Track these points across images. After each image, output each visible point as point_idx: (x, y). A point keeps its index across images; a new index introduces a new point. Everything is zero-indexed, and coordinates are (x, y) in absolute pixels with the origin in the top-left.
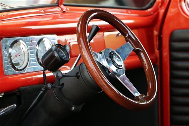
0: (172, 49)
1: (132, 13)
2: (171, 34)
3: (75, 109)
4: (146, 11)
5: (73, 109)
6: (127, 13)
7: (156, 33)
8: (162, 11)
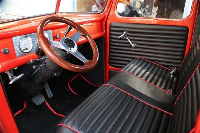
0: (110, 30)
1: (94, 15)
2: (110, 24)
3: (56, 75)
4: (100, 14)
5: (55, 75)
6: (92, 15)
7: (104, 23)
8: (107, 14)
